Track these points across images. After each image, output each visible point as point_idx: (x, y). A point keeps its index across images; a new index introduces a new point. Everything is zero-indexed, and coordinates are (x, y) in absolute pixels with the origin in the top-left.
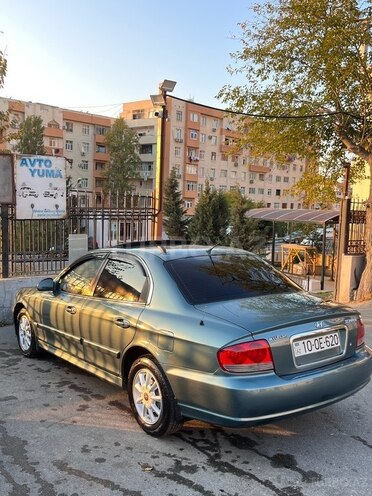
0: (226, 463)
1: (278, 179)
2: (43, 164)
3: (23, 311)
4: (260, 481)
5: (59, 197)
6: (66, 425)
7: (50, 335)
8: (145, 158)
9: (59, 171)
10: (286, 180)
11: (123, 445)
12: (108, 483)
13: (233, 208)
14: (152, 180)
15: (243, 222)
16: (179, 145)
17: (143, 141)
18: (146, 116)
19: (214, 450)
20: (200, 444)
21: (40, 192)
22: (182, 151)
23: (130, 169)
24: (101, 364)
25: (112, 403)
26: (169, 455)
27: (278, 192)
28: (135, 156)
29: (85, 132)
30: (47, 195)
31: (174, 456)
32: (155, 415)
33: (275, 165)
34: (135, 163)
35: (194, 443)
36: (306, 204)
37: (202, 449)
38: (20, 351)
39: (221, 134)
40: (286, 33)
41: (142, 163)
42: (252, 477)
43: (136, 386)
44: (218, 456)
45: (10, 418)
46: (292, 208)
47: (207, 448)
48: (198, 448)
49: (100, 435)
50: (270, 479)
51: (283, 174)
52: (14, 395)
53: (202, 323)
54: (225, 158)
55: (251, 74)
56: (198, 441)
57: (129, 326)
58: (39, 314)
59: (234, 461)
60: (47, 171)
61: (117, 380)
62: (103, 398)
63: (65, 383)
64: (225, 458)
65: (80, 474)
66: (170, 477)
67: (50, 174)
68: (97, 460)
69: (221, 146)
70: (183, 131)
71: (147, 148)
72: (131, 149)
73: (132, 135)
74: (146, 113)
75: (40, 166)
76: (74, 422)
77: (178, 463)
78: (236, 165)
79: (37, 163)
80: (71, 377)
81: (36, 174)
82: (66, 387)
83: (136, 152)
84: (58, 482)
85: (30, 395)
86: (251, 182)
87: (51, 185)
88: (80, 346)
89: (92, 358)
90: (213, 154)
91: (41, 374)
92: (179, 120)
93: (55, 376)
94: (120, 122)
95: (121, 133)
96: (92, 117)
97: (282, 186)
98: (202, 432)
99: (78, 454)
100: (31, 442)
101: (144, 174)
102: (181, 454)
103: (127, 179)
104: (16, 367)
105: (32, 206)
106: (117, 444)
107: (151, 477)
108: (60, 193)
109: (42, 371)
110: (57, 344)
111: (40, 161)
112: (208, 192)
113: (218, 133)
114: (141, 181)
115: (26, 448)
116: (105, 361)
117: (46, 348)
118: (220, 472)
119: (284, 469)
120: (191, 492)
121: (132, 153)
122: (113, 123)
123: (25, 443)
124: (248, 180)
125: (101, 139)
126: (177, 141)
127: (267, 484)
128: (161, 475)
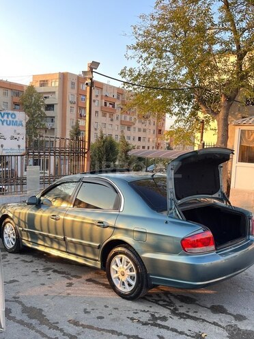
0: (183, 313)
1: (139, 130)
2: (10, 116)
3: (8, 220)
4: (210, 323)
5: (21, 140)
6: (64, 297)
7: (34, 237)
8: (49, 113)
9: (21, 121)
10: (145, 131)
11: (111, 307)
12: (113, 332)
13: (120, 149)
14: (54, 129)
15: (127, 158)
16: (73, 105)
17: (47, 102)
18: (49, 85)
19: (171, 306)
20: (161, 303)
21: (8, 136)
22: (75, 110)
23: (38, 121)
24: (82, 254)
25: (89, 280)
26: (144, 311)
27: (140, 139)
28: (41, 112)
29: (5, 94)
30: (12, 138)
31: (148, 311)
32: (130, 285)
33: (137, 121)
34: (41, 117)
35: (156, 302)
36: (158, 146)
37: (164, 306)
38: (5, 249)
39: (102, 99)
40: (160, 34)
41: (47, 117)
42: (204, 320)
43: (113, 267)
44: (176, 309)
45: (20, 294)
46: (148, 148)
47: (166, 305)
48: (161, 305)
49: (92, 302)
50: (215, 320)
51: (143, 127)
52: (15, 279)
53: (166, 222)
54: (104, 115)
55: (141, 60)
56: (159, 301)
57: (108, 227)
58: (25, 222)
59: (188, 312)
60: (13, 121)
61: (96, 264)
62: (80, 277)
63: (48, 269)
64: (181, 310)
65: (91, 327)
66: (152, 325)
67: (15, 124)
68: (99, 318)
69: (102, 107)
70: (76, 95)
71: (50, 107)
72: (39, 107)
73: (40, 98)
74: (50, 83)
75: (8, 117)
76: (68, 294)
77: (153, 315)
78: (112, 120)
79: (6, 116)
80: (49, 264)
81: (5, 123)
82: (50, 272)
83: (43, 109)
84: (79, 334)
85: (26, 279)
86: (122, 131)
87: (15, 131)
88: (63, 243)
89: (73, 250)
90: (97, 112)
91: (27, 264)
92: (73, 88)
93: (38, 265)
94: (31, 88)
95: (32, 96)
96: (10, 84)
97: (142, 135)
98: (158, 295)
99: (83, 315)
100: (45, 309)
101: (48, 125)
102: (152, 310)
103: (36, 128)
104: (6, 260)
105: (2, 146)
106: (106, 306)
107: (140, 325)
108: (21, 137)
109: (27, 262)
110: (40, 242)
111: (8, 114)
112: (102, 138)
113: (99, 98)
114: (46, 130)
115: (43, 313)
116: (85, 251)
117: (30, 246)
118: (182, 320)
119: (221, 314)
120: (170, 333)
121: (40, 110)
122: (25, 89)
123: (41, 310)
124: (120, 130)
125: (17, 100)
126: (71, 103)
127: (215, 324)
128: (145, 324)
